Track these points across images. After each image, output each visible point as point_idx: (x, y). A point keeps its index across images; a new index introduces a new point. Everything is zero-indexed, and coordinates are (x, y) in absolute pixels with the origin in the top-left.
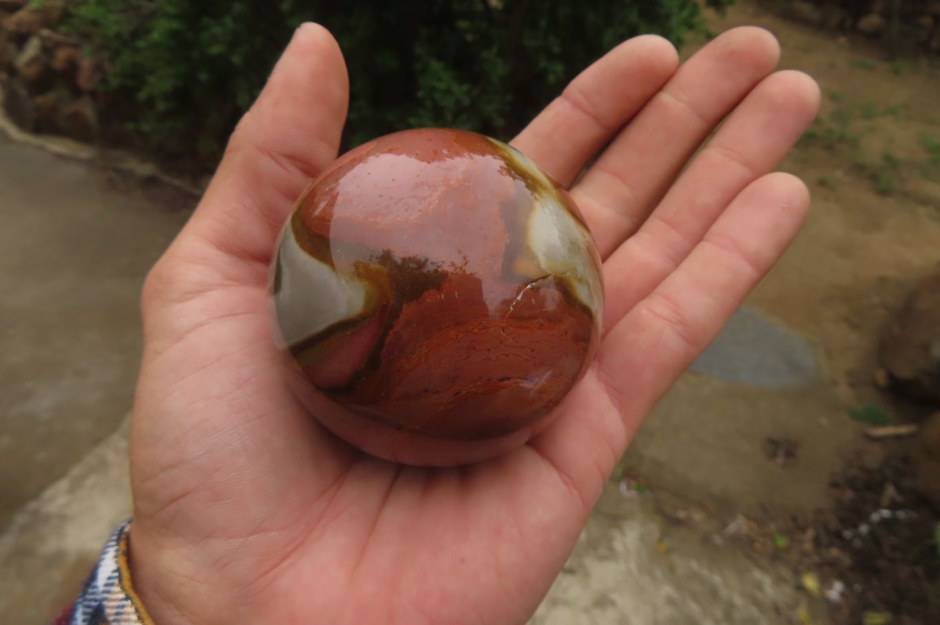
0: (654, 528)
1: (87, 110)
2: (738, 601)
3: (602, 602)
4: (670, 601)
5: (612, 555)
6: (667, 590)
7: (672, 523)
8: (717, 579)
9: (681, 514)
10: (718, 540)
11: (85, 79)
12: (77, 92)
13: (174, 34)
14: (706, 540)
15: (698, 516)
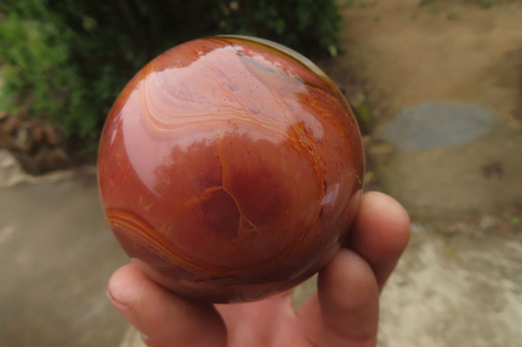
0: (440, 242)
1: (60, 153)
2: (505, 262)
3: (429, 294)
4: (467, 279)
5: (423, 266)
6: (462, 273)
7: (448, 236)
8: (487, 256)
9: (452, 228)
10: (479, 234)
11: (53, 138)
12: (52, 147)
13: (84, 97)
14: (472, 237)
15: (461, 226)
